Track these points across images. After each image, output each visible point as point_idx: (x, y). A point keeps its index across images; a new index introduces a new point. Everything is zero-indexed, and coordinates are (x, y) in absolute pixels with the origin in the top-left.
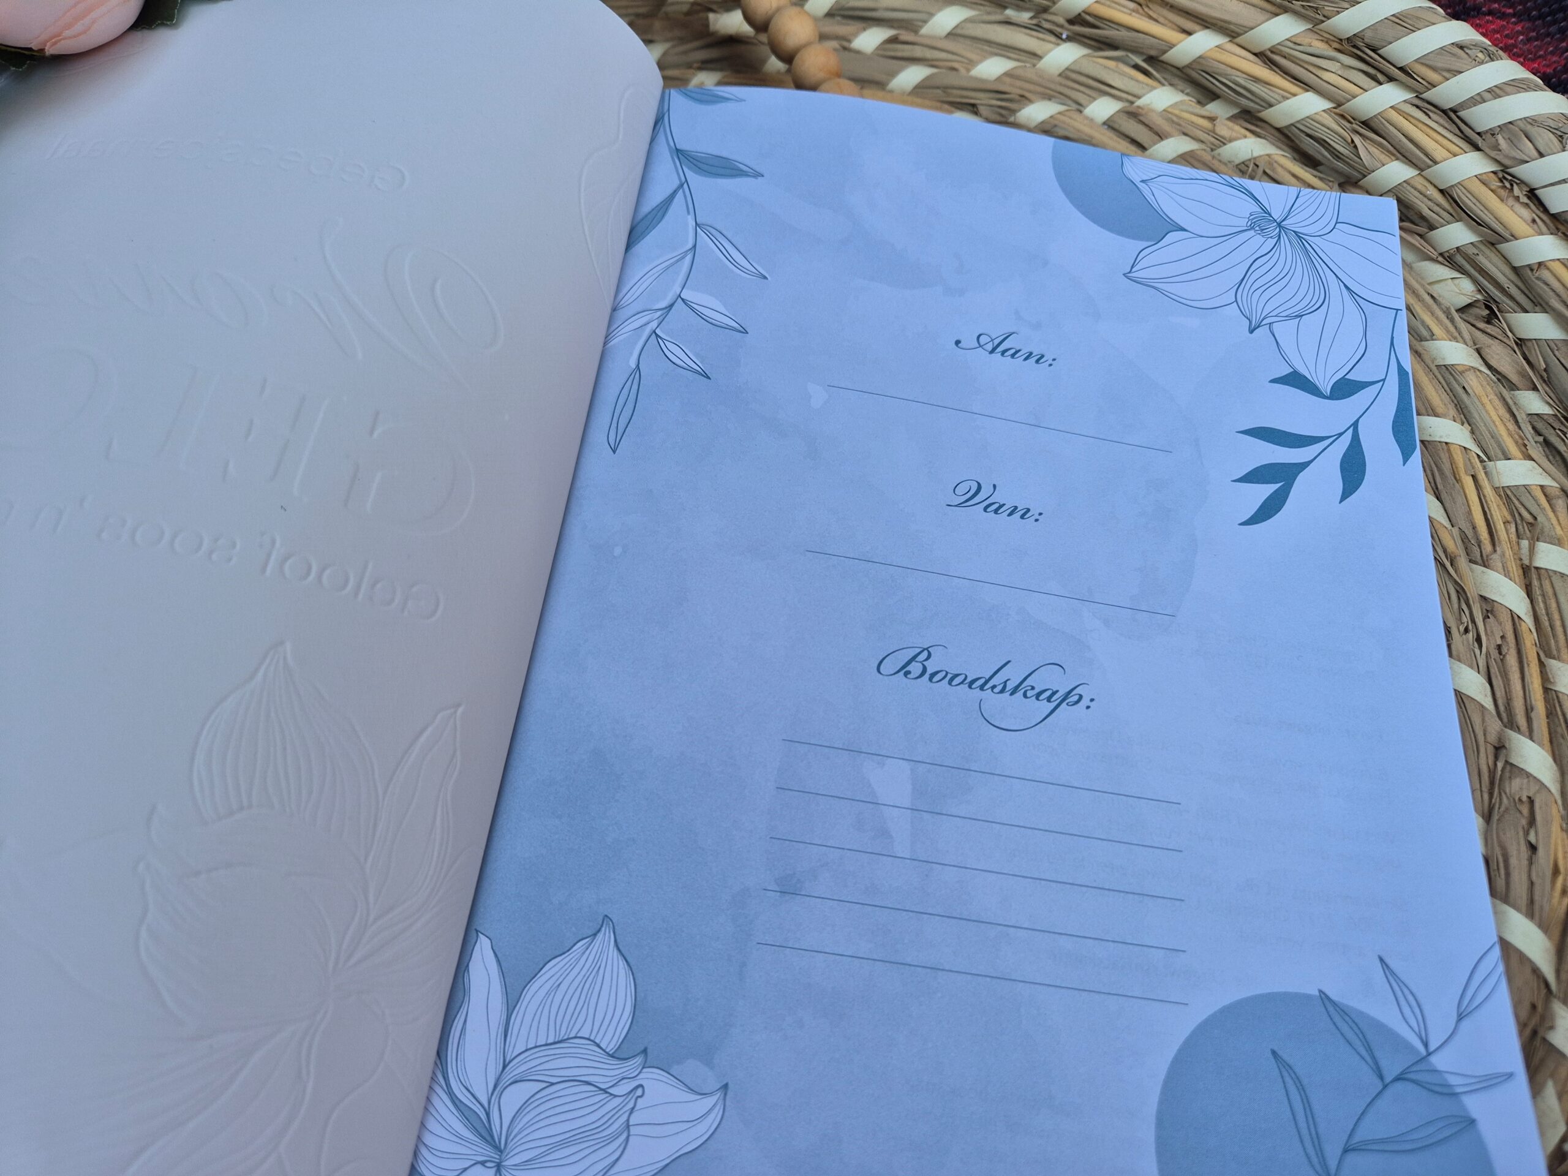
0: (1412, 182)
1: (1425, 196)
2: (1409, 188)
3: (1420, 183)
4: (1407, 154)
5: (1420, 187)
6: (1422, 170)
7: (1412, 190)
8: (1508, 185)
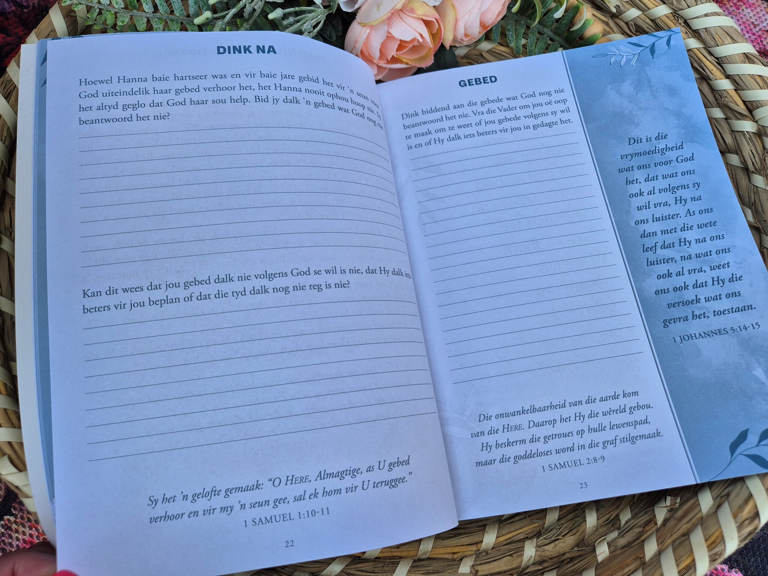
0: (640, 17)
1: (645, 22)
2: (639, 19)
3: (643, 17)
4: (638, 6)
5: (643, 18)
6: (644, 12)
7: (640, 20)
8: (677, 18)
